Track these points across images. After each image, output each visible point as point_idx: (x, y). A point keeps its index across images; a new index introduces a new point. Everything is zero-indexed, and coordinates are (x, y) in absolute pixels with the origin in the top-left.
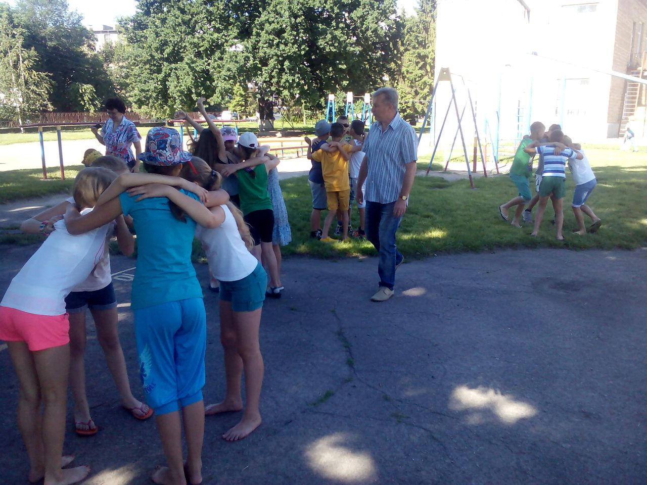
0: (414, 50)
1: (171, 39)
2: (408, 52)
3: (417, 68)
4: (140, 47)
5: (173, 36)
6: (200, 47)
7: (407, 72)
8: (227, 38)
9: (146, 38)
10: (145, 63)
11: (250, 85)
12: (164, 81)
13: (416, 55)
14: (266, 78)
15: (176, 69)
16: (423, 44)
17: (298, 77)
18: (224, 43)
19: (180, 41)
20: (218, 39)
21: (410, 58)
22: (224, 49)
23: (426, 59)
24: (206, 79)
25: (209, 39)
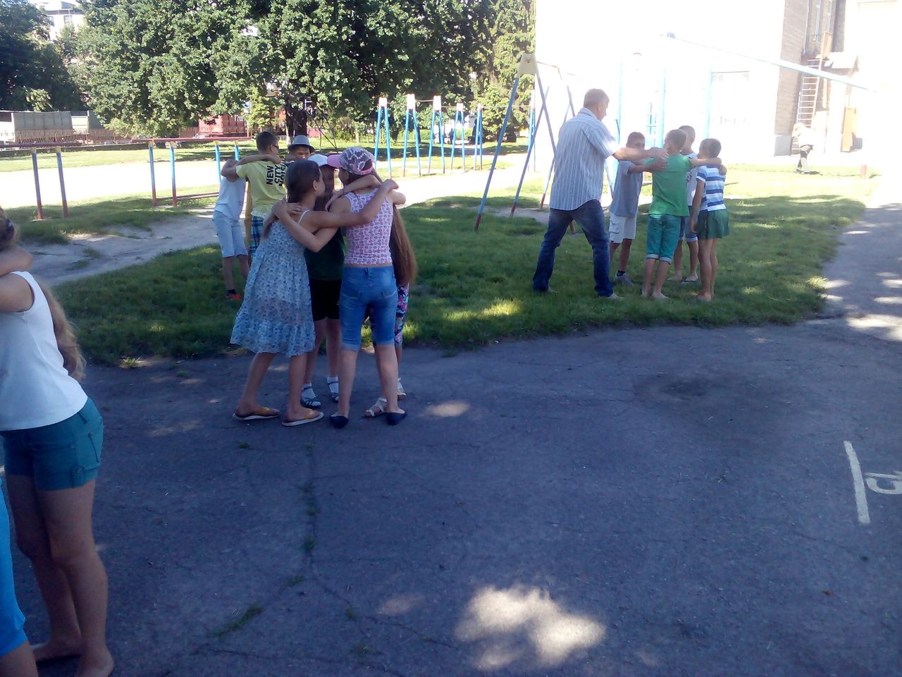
0: (510, 34)
1: (150, 20)
2: (502, 37)
3: (515, 59)
4: (105, 32)
5: (155, 15)
6: (195, 31)
7: (502, 65)
8: (234, 17)
9: (115, 19)
10: (114, 56)
11: (270, 86)
12: (143, 82)
13: (513, 41)
14: (292, 76)
15: (160, 64)
16: (523, 25)
17: (339, 74)
18: (230, 24)
19: (166, 23)
20: (219, 19)
21: (505, 46)
22: (230, 33)
23: (528, 47)
24: (204, 78)
25: (206, 19)
